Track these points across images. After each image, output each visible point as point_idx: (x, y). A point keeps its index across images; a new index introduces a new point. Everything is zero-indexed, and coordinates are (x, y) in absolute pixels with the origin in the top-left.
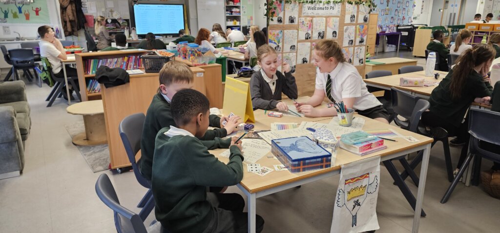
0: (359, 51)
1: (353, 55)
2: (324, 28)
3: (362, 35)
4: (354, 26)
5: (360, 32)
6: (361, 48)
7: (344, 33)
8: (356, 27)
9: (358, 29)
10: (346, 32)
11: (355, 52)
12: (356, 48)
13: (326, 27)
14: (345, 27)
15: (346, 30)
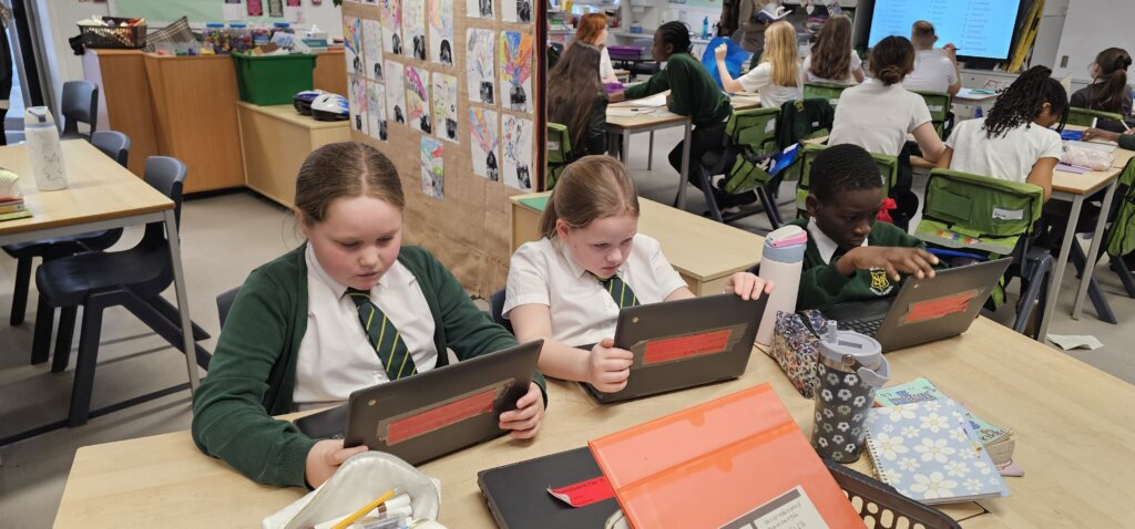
0: (513, 131)
1: (498, 142)
2: (422, 25)
3: (516, 74)
4: (492, 34)
5: (508, 58)
6: (519, 122)
7: (468, 52)
8: (497, 37)
9: (502, 42)
10: (471, 49)
11: (504, 133)
12: (505, 118)
13: (426, 23)
14: (469, 32)
15: (473, 41)
